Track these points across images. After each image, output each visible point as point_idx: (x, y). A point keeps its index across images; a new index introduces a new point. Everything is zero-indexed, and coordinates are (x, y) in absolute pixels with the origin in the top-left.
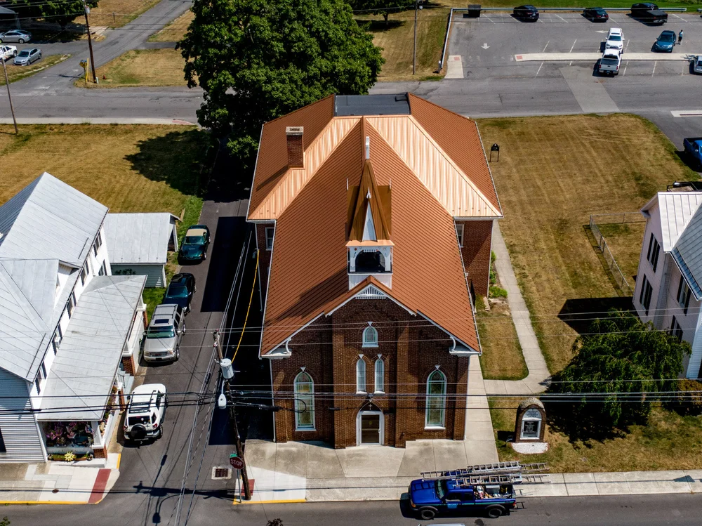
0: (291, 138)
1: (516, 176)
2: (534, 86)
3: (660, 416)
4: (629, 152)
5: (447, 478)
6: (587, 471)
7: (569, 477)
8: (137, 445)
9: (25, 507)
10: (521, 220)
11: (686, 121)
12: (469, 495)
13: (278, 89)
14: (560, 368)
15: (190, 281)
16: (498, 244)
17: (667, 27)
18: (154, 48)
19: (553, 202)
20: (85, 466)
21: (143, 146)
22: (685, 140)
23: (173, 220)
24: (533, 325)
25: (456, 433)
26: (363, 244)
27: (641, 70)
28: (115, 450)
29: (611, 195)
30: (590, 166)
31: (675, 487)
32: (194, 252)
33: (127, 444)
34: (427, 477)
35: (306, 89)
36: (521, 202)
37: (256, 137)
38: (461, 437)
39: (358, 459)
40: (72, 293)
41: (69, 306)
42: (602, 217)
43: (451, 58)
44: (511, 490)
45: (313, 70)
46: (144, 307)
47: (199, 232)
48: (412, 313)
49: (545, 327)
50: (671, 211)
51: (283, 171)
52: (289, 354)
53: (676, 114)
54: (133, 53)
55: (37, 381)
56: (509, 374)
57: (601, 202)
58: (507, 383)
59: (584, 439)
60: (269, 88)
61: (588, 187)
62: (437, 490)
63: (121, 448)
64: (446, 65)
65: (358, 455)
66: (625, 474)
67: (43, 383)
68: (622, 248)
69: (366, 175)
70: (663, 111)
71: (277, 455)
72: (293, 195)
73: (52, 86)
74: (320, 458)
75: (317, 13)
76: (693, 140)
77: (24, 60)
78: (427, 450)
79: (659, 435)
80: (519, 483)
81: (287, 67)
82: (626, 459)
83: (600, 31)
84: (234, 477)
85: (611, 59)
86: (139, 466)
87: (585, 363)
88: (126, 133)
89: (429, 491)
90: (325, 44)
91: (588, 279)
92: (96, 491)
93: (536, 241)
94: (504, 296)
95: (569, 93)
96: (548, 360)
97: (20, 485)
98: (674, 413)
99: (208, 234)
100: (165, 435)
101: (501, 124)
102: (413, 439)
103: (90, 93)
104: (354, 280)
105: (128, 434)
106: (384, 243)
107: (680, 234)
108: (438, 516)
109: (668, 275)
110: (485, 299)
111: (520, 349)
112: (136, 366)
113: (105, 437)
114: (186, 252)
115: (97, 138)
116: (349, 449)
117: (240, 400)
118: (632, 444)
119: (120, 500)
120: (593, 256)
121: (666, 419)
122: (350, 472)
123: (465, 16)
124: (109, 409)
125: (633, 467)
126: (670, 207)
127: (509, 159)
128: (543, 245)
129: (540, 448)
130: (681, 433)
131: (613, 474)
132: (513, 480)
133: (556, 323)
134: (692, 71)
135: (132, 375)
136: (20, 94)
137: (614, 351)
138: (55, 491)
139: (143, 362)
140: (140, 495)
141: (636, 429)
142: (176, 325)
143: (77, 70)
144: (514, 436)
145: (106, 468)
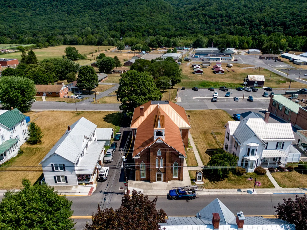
0: (141, 109)
1: (194, 122)
2: (197, 104)
3: (232, 176)
4: (220, 117)
5: (179, 189)
6: (214, 189)
7: (210, 190)
8: (101, 182)
9: (71, 197)
10: (195, 131)
11: (234, 111)
12: (184, 193)
13: (138, 101)
14: (206, 164)
15: (116, 144)
16: (190, 137)
17: (228, 91)
18: (110, 96)
19: (203, 128)
20: (87, 187)
21: (107, 116)
22: (234, 114)
23: (113, 130)
24: (199, 154)
25: (181, 179)
26: (158, 129)
27: (222, 100)
28: (95, 183)
29: (217, 126)
30: (211, 120)
31: (237, 193)
32: (118, 138)
33: (99, 181)
34: (174, 189)
35: (145, 101)
36: (195, 128)
37: (133, 112)
38: (182, 180)
39: (156, 185)
40: (87, 144)
41: (86, 147)
42: (215, 131)
43: (178, 98)
44: (195, 193)
45: (146, 97)
46: (105, 149)
47: (119, 133)
48: (169, 146)
49: (202, 155)
50: (232, 126)
51: (139, 117)
52: (139, 157)
53: (231, 109)
54: (105, 97)
55: (77, 164)
56: (194, 165)
57: (214, 128)
58: (193, 167)
59: (213, 181)
60: (136, 100)
61: (211, 125)
62: (176, 192)
63: (97, 182)
64: (177, 99)
65: (156, 184)
66: (224, 189)
67: (78, 165)
68: (220, 138)
69: (158, 112)
70: (228, 109)
71: (136, 184)
72: (141, 122)
73: (86, 103)
74: (147, 185)
75: (147, 84)
76: (235, 114)
77: (80, 98)
78: (173, 183)
79: (232, 180)
80: (197, 190)
81: (140, 96)
82: (224, 186)
83: (212, 92)
84: (125, 189)
85: (215, 98)
86: (101, 187)
87: (212, 162)
88: (103, 113)
89: (174, 193)
90: (149, 91)
91: (212, 144)
92: (90, 193)
93: (199, 136)
94: (192, 148)
95: (206, 105)
96: (203, 162)
97: (70, 191)
98: (235, 175)
99: (121, 134)
100: (108, 179)
101: (190, 112)
102: (170, 180)
103: (95, 105)
104: (156, 138)
105: (99, 179)
106: (163, 129)
107: (234, 131)
108: (177, 199)
109: (232, 141)
110: (187, 148)
111: (196, 160)
112: (102, 163)
113: (93, 179)
114: (116, 138)
115: (96, 114)
116: (154, 183)
117: (127, 167)
118: (225, 182)
119: (96, 195)
120: (213, 139)
121: (233, 177)
122: (154, 188)
123: (181, 90)
124: (94, 173)
125: (226, 188)
126: (231, 125)
127: (192, 119)
128: (201, 137)
129: (202, 183)
130: (238, 180)
131: (220, 189)
132: (195, 190)
133: (205, 154)
134: (234, 101)
135: (101, 165)
136: (78, 105)
137: (220, 158)
138: (79, 193)
139: (104, 162)
140: (101, 194)
141: (226, 179)
142: (112, 153)
143: (92, 100)
144: (195, 180)
145: (93, 187)
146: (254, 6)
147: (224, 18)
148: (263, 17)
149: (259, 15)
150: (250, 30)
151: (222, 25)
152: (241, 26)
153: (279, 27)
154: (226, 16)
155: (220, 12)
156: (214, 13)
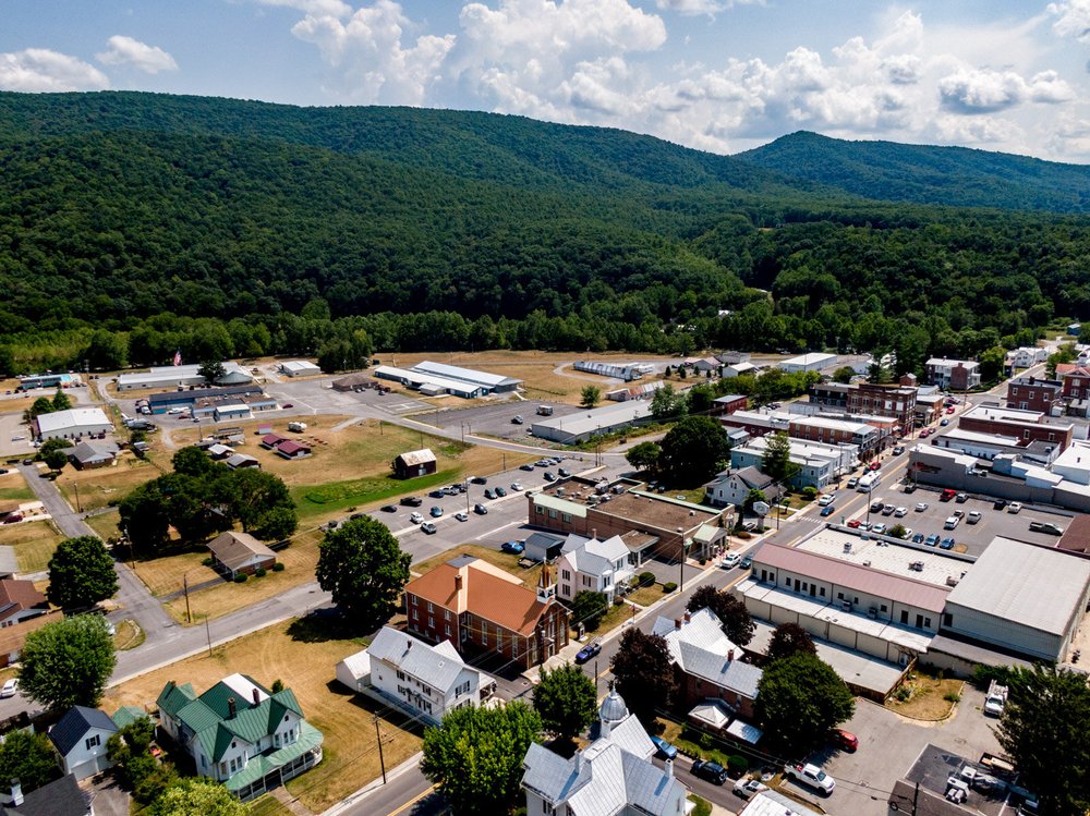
53: (478, 538)
72: (465, 599)
146: (207, 218)
147: (126, 256)
148: (249, 252)
149: (234, 247)
150: (226, 291)
151: (128, 280)
152: (192, 279)
153: (306, 281)
154: (130, 249)
155: (102, 236)
156: (81, 237)
